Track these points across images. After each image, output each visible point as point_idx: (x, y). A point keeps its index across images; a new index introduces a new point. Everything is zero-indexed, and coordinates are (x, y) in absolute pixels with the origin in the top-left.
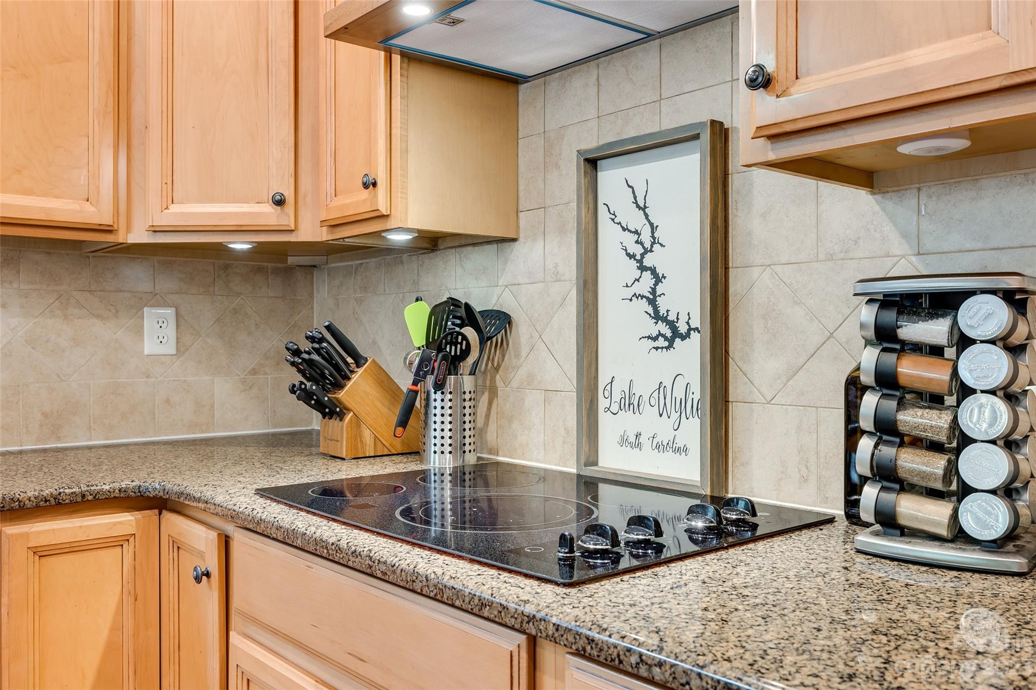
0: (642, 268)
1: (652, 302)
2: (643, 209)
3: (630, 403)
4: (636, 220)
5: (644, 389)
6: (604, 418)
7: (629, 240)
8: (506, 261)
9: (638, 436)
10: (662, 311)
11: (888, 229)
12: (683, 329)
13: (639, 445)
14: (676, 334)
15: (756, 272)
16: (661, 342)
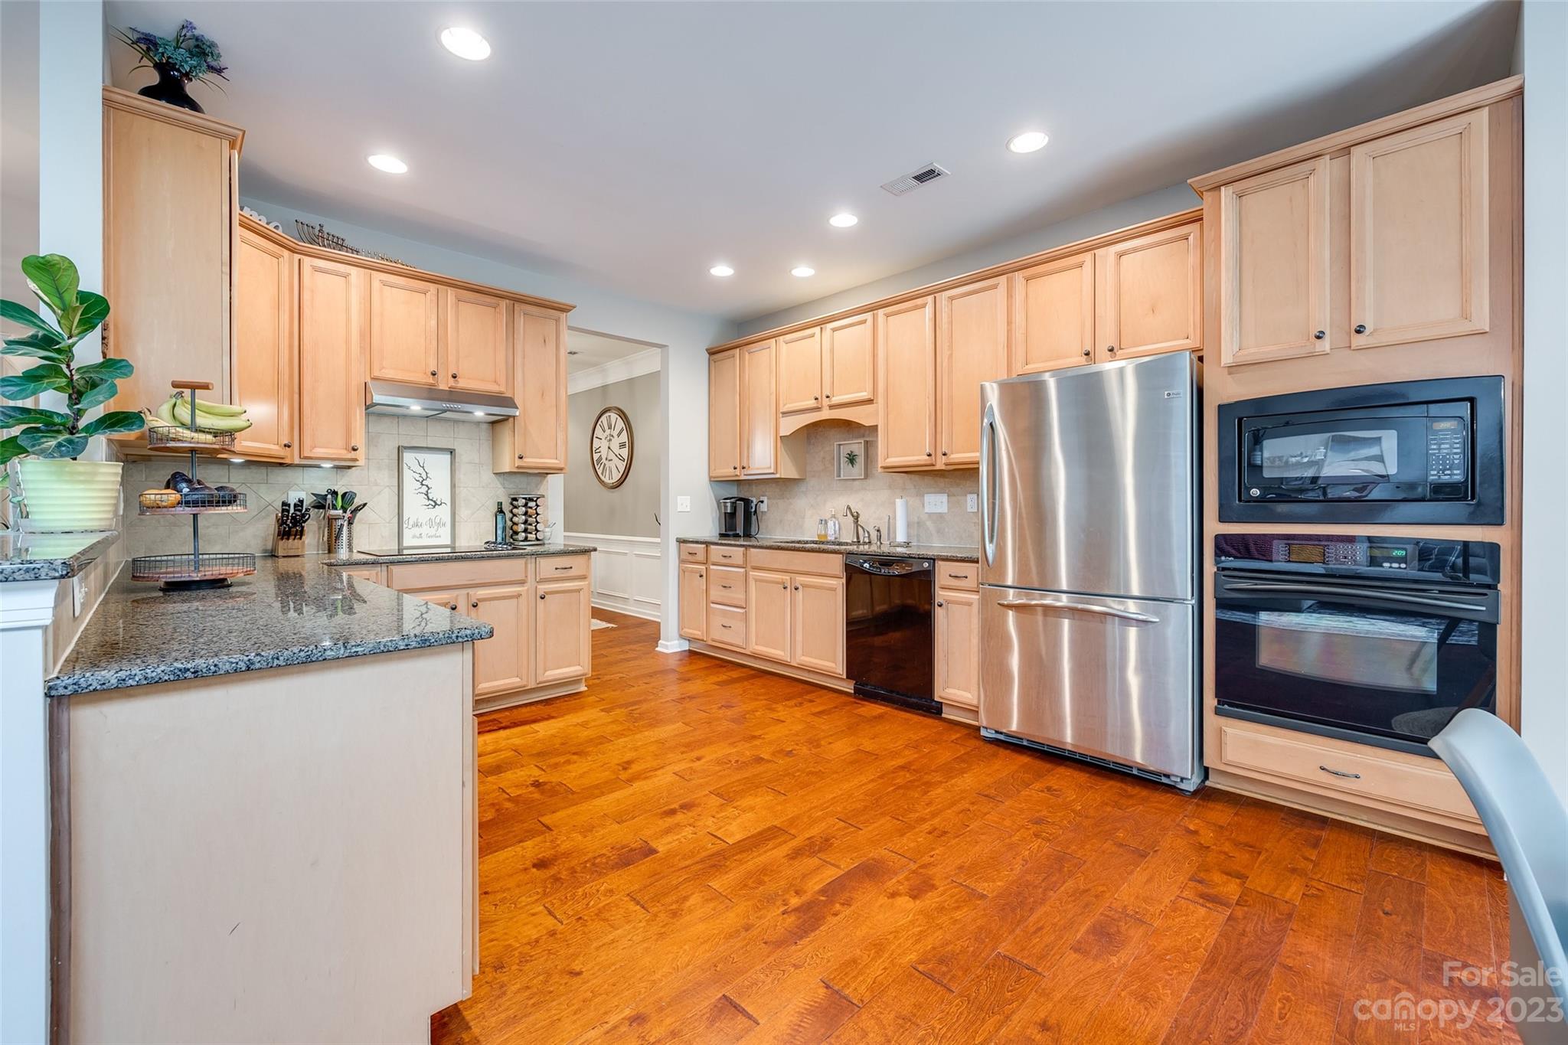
0: (422, 485)
1: (427, 495)
2: (423, 467)
3: (416, 525)
4: (421, 470)
5: (423, 520)
6: (406, 531)
7: (417, 477)
8: (343, 476)
9: (421, 534)
10: (431, 498)
11: (498, 483)
12: (439, 503)
13: (421, 537)
14: (436, 504)
15: (462, 489)
16: (430, 506)
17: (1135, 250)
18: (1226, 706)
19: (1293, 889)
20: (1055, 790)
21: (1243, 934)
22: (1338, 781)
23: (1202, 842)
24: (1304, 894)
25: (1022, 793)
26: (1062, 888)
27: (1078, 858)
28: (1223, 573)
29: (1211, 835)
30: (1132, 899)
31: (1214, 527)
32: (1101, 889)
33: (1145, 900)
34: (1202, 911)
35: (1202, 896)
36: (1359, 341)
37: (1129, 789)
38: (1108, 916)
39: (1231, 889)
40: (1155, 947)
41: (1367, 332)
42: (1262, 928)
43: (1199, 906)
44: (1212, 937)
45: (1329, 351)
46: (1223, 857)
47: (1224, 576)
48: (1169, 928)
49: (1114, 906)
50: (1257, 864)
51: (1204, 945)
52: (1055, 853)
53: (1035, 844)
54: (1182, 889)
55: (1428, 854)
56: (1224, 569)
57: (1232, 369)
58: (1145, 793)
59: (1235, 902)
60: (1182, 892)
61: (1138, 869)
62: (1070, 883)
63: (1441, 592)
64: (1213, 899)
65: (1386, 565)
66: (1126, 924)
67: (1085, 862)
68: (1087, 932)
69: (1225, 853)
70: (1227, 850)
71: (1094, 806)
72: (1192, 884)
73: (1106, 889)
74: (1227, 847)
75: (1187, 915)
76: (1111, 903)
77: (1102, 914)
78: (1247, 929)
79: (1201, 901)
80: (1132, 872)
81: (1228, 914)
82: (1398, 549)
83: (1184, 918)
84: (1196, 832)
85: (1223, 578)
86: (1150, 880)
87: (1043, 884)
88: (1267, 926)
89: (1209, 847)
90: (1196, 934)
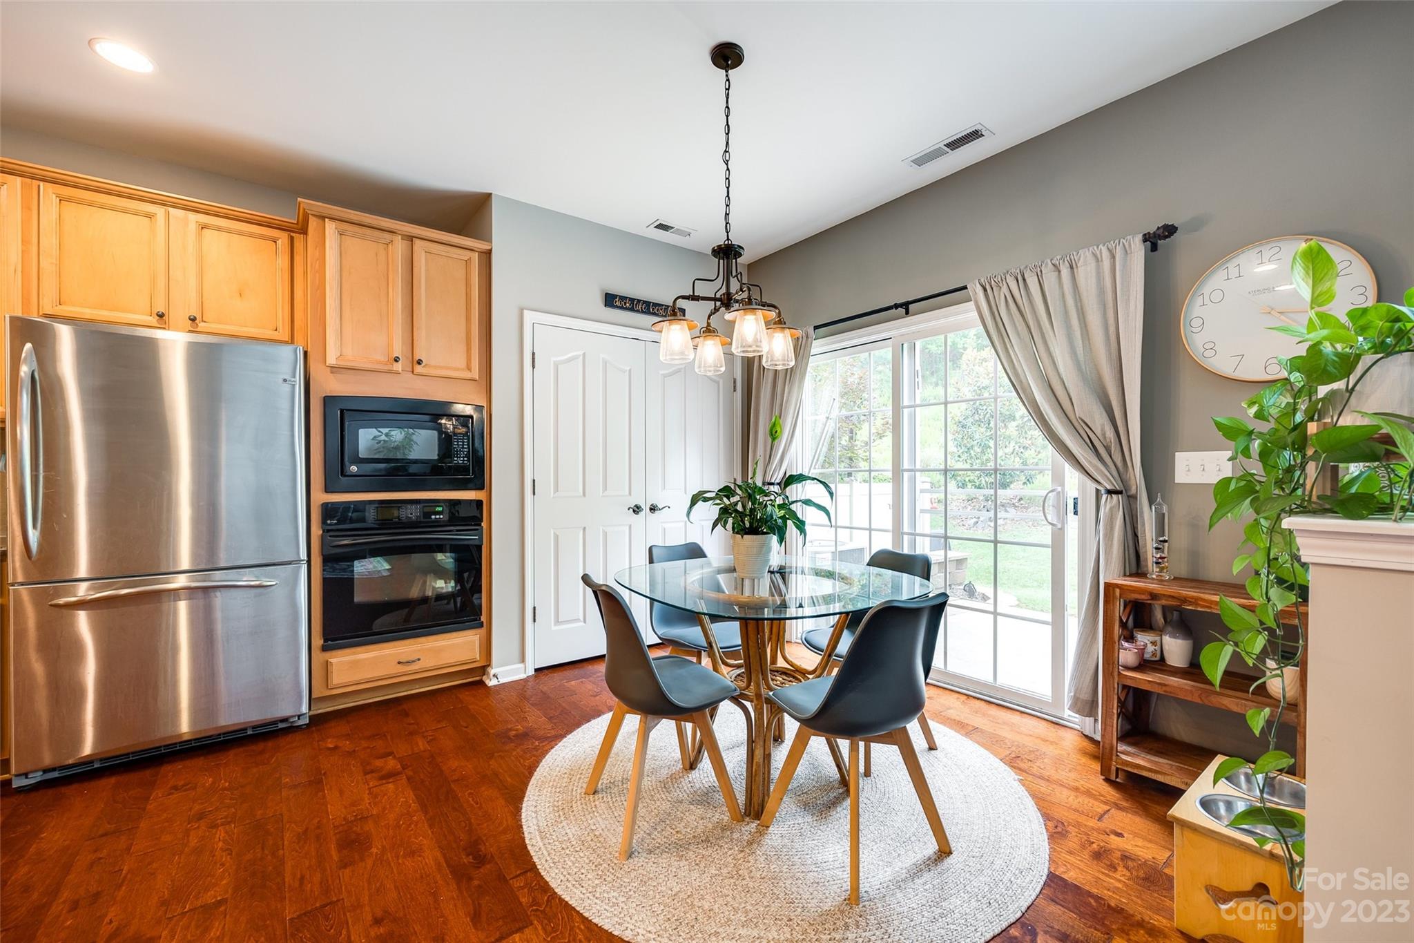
17: (220, 229)
18: (329, 642)
19: (420, 744)
20: (183, 786)
21: (423, 781)
22: (410, 667)
23: (347, 750)
24: (428, 742)
25: (148, 807)
26: (286, 843)
27: (273, 816)
28: (329, 534)
29: (348, 742)
30: (343, 810)
31: (320, 497)
32: (316, 821)
33: (353, 804)
34: (391, 786)
35: (382, 778)
36: (418, 369)
37: (254, 747)
38: (340, 832)
39: (391, 764)
40: (388, 824)
41: (423, 365)
42: (427, 771)
43: (386, 785)
44: (410, 796)
45: (401, 372)
46: (369, 750)
47: (330, 536)
48: (384, 809)
49: (337, 823)
50: (391, 743)
51: (411, 802)
52: (247, 826)
53: (221, 833)
54: (367, 782)
55: (454, 691)
56: (329, 531)
57: (335, 369)
58: (270, 744)
59: (401, 769)
60: (368, 785)
61: (326, 791)
62: (287, 835)
63: (457, 531)
64: (390, 776)
65: (433, 517)
66: (357, 827)
67: (281, 815)
68: (339, 851)
69: (368, 748)
70: (366, 745)
71: (238, 775)
72: (368, 777)
73: (319, 819)
74: (364, 744)
75: (386, 794)
76: (333, 824)
77: (335, 834)
78: (422, 777)
79: (384, 781)
80: (324, 796)
81: (405, 777)
82: (439, 506)
83: (386, 797)
84: (336, 748)
85: (329, 538)
86: (341, 792)
87: (266, 852)
88: (429, 769)
89: (354, 751)
90: (402, 799)
